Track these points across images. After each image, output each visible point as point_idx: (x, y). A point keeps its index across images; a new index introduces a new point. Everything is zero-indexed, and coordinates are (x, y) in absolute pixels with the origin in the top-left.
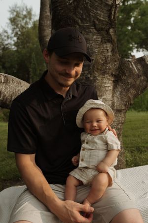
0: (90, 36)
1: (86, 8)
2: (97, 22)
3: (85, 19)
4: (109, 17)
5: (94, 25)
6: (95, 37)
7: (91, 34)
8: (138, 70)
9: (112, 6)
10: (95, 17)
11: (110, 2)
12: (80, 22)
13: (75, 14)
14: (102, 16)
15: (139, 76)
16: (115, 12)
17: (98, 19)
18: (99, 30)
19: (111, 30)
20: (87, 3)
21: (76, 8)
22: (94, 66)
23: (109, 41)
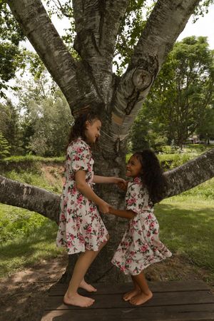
2: (105, 154)
4: (115, 150)
5: (103, 155)
6: (103, 164)
9: (116, 143)
10: (103, 150)
11: (115, 140)
16: (120, 146)
17: (105, 151)
18: (106, 159)
19: (118, 158)
23: (115, 167)
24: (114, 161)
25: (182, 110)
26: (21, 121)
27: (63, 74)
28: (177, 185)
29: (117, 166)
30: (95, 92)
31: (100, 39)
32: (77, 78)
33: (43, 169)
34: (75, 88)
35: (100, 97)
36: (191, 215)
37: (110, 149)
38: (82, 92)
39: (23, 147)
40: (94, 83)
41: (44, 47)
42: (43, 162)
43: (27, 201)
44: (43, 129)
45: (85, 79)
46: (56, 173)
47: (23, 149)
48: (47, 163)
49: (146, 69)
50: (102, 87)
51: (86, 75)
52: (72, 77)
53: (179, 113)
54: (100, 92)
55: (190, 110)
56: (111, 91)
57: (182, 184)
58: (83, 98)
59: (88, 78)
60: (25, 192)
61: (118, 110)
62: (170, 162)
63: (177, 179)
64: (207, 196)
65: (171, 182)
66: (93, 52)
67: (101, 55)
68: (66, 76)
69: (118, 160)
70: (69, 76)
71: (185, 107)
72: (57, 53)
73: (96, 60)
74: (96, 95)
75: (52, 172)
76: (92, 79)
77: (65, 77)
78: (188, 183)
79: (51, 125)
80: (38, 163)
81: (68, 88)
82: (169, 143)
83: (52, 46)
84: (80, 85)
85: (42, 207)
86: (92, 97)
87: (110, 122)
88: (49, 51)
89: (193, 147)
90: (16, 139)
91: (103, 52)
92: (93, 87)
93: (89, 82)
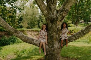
6: (54, 33)
12: (51, 30)
24: (57, 33)
25: (77, 12)
26: (17, 15)
27: (44, 11)
28: (73, 39)
29: (58, 34)
30: (52, 15)
31: (53, 1)
32: (48, 12)
33: (28, 33)
36: (79, 48)
37: (56, 30)
39: (18, 25)
41: (40, 5)
42: (28, 30)
43: (35, 43)
44: (26, 18)
46: (32, 34)
47: (18, 26)
48: (29, 31)
49: (66, 12)
50: (54, 13)
53: (76, 12)
54: (53, 15)
55: (80, 11)
56: (56, 14)
58: (49, 17)
62: (73, 30)
63: (73, 37)
64: (85, 42)
66: (52, 4)
67: (53, 5)
69: (58, 32)
70: (46, 11)
71: (78, 10)
72: (43, 6)
73: (52, 6)
75: (31, 34)
76: (51, 12)
78: (76, 38)
79: (29, 17)
80: (26, 31)
81: (45, 14)
82: (73, 23)
83: (42, 4)
84: (48, 13)
87: (56, 23)
88: (41, 5)
89: (81, 24)
90: (16, 22)
91: (54, 4)
92: (51, 14)
93: (51, 13)
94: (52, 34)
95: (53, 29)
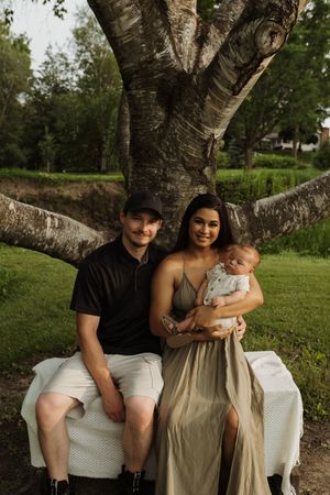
0: (176, 175)
1: (174, 140)
2: (187, 160)
3: (172, 154)
4: (205, 153)
5: (183, 162)
6: (183, 177)
7: (178, 173)
8: (242, 223)
9: (207, 142)
10: (185, 153)
11: (206, 137)
12: (164, 155)
13: (159, 144)
14: (194, 152)
15: (242, 232)
16: (212, 149)
17: (188, 156)
18: (188, 169)
19: (207, 169)
20: (175, 134)
21: (161, 137)
22: (178, 215)
23: (202, 183)
24: (201, 172)
27: (119, 13)
28: (299, 216)
29: (204, 181)
30: (170, 49)
32: (143, 22)
34: (139, 40)
35: (179, 59)
37: (196, 151)
38: (150, 48)
40: (169, 33)
43: (52, 239)
45: (155, 24)
49: (279, 21)
50: (180, 40)
51: (157, 17)
52: (136, 20)
54: (177, 50)
57: (307, 214)
58: (152, 60)
59: (161, 22)
60: (49, 225)
61: (220, 86)
63: (300, 204)
65: (290, 210)
68: (126, 17)
69: (207, 171)
70: (131, 17)
74: (173, 55)
76: (167, 25)
77: (123, 19)
78: (316, 212)
81: (126, 40)
85: (75, 252)
86: (165, 58)
87: (202, 106)
92: (167, 40)
93: (162, 32)
94: (167, 180)
95: (176, 145)
